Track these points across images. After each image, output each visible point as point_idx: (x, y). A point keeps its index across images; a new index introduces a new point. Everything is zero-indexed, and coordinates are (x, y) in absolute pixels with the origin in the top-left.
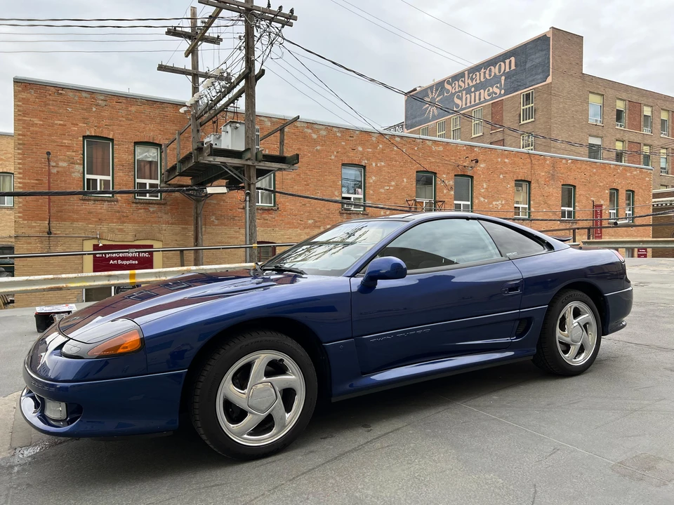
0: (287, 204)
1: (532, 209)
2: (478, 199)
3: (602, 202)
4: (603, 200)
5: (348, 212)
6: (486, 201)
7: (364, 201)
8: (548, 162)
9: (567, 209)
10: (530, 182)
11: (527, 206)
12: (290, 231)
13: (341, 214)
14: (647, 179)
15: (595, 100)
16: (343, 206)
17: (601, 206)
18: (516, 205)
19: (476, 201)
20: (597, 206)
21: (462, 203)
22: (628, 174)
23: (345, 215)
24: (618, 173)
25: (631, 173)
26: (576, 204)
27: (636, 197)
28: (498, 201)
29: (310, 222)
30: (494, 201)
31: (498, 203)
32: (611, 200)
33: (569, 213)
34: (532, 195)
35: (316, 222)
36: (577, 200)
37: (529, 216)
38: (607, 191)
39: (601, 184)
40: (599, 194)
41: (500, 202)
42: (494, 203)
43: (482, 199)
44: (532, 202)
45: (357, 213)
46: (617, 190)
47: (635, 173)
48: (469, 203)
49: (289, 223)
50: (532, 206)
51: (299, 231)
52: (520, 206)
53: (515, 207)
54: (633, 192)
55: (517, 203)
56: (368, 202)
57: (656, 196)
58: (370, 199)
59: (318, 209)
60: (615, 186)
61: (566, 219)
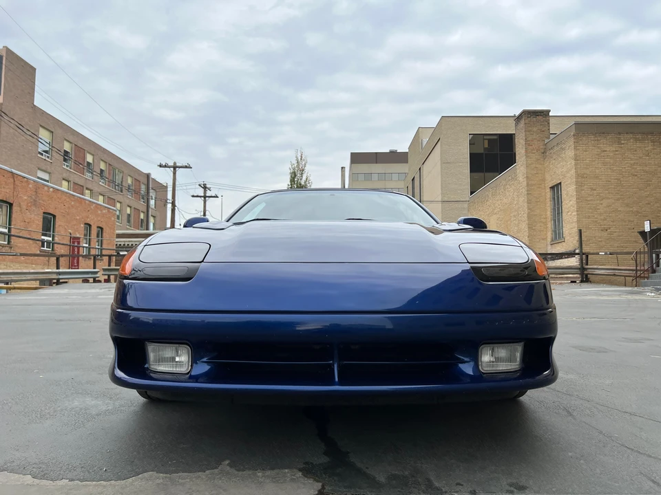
3: (78, 236)
4: (79, 233)
8: (31, 186)
9: (46, 238)
10: (11, 205)
11: (7, 230)
14: (113, 219)
15: (44, 135)
17: (78, 239)
20: (75, 238)
22: (99, 212)
24: (91, 209)
25: (101, 211)
26: (55, 234)
27: (104, 234)
32: (85, 234)
33: (48, 242)
34: (13, 219)
36: (57, 230)
37: (10, 241)
38: (82, 226)
39: (78, 218)
40: (76, 227)
44: (12, 227)
46: (90, 225)
47: (104, 211)
50: (12, 231)
54: (102, 229)
57: (119, 236)
60: (88, 221)
61: (45, 249)
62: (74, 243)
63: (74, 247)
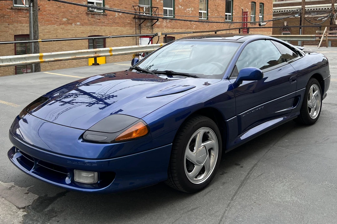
0: (46, 6)
1: (209, 14)
2: (178, 6)
3: (247, 10)
4: (248, 9)
5: (93, 13)
6: (183, 8)
7: (104, 6)
9: (228, 14)
11: (206, 12)
12: (49, 26)
13: (87, 14)
16: (88, 9)
17: (247, 12)
18: (200, 11)
19: (177, 8)
20: (245, 12)
21: (168, 9)
23: (90, 15)
26: (233, 11)
27: (265, 7)
28: (189, 8)
29: (65, 20)
30: (188, 8)
31: (189, 9)
32: (252, 9)
33: (229, 16)
34: (209, 5)
35: (69, 20)
36: (234, 8)
37: (207, 18)
38: (250, 3)
40: (246, 5)
41: (191, 9)
42: (187, 9)
43: (180, 7)
44: (209, 9)
45: (99, 14)
46: (255, 3)
48: (172, 9)
49: (48, 21)
50: (209, 12)
51: (56, 27)
52: (202, 12)
53: (199, 13)
54: (263, 4)
55: (201, 9)
56: (107, 7)
57: (275, 6)
58: (108, 4)
59: (70, 10)
61: (228, 20)
62: (244, 15)
63: (244, 17)
